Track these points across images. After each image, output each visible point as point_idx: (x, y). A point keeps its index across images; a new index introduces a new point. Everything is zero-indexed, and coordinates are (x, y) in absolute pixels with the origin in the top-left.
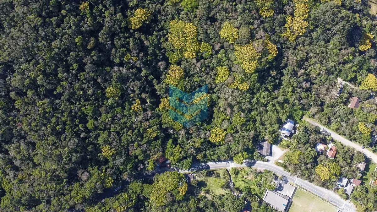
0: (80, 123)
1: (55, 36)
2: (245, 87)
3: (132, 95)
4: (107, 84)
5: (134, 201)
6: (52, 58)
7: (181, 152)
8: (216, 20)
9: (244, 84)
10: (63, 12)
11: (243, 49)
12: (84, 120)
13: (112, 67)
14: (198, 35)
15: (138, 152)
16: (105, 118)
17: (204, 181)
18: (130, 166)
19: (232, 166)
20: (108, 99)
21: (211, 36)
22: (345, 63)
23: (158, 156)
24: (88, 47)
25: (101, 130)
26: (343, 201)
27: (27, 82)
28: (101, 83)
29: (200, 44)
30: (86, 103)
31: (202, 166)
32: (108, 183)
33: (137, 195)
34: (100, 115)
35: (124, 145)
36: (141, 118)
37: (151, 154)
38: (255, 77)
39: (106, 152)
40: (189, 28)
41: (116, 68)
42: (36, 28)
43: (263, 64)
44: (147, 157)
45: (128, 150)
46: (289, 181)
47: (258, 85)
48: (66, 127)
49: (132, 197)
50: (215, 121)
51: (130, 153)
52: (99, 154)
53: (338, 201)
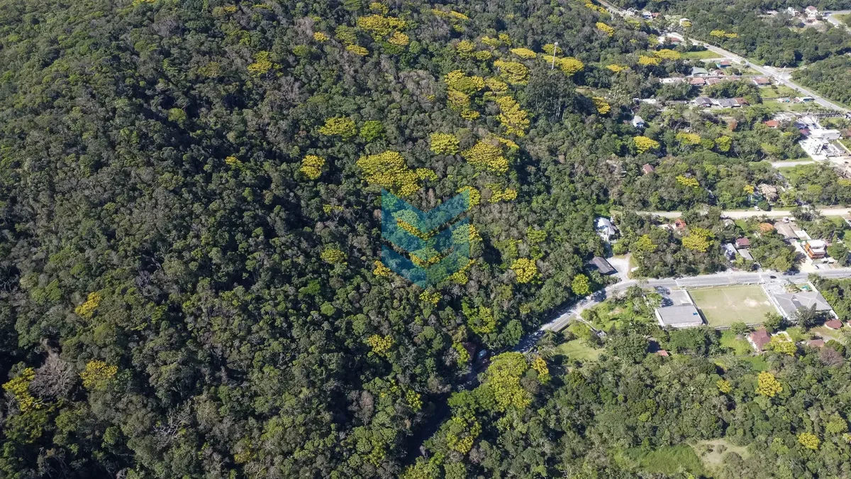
0: (309, 309)
1: (210, 197)
2: (511, 194)
3: (364, 258)
4: (319, 248)
5: (476, 424)
6: (220, 224)
7: (492, 314)
8: (415, 140)
9: (507, 191)
10: (207, 167)
11: (474, 151)
12: (313, 306)
13: (313, 227)
14: (406, 161)
15: (428, 331)
16: (345, 293)
17: (558, 353)
18: (430, 362)
19: (578, 312)
20: (332, 267)
21: (423, 159)
22: (599, 136)
23: (463, 334)
24: (267, 202)
25: (348, 313)
26: (754, 273)
27: (193, 266)
28: (309, 250)
29: (415, 172)
30: (304, 279)
31: (535, 337)
32: (413, 402)
33: (474, 412)
34: (334, 293)
35: (399, 329)
36: (398, 282)
37: (450, 333)
38: (513, 175)
39: (379, 344)
40: (388, 156)
41: (319, 225)
42: (176, 192)
43: (512, 159)
44: (448, 340)
45: (410, 335)
46: (669, 288)
47: (525, 188)
48: (292, 319)
49: (470, 418)
50: (504, 257)
51: (416, 339)
52: (370, 354)
53: (750, 277)
